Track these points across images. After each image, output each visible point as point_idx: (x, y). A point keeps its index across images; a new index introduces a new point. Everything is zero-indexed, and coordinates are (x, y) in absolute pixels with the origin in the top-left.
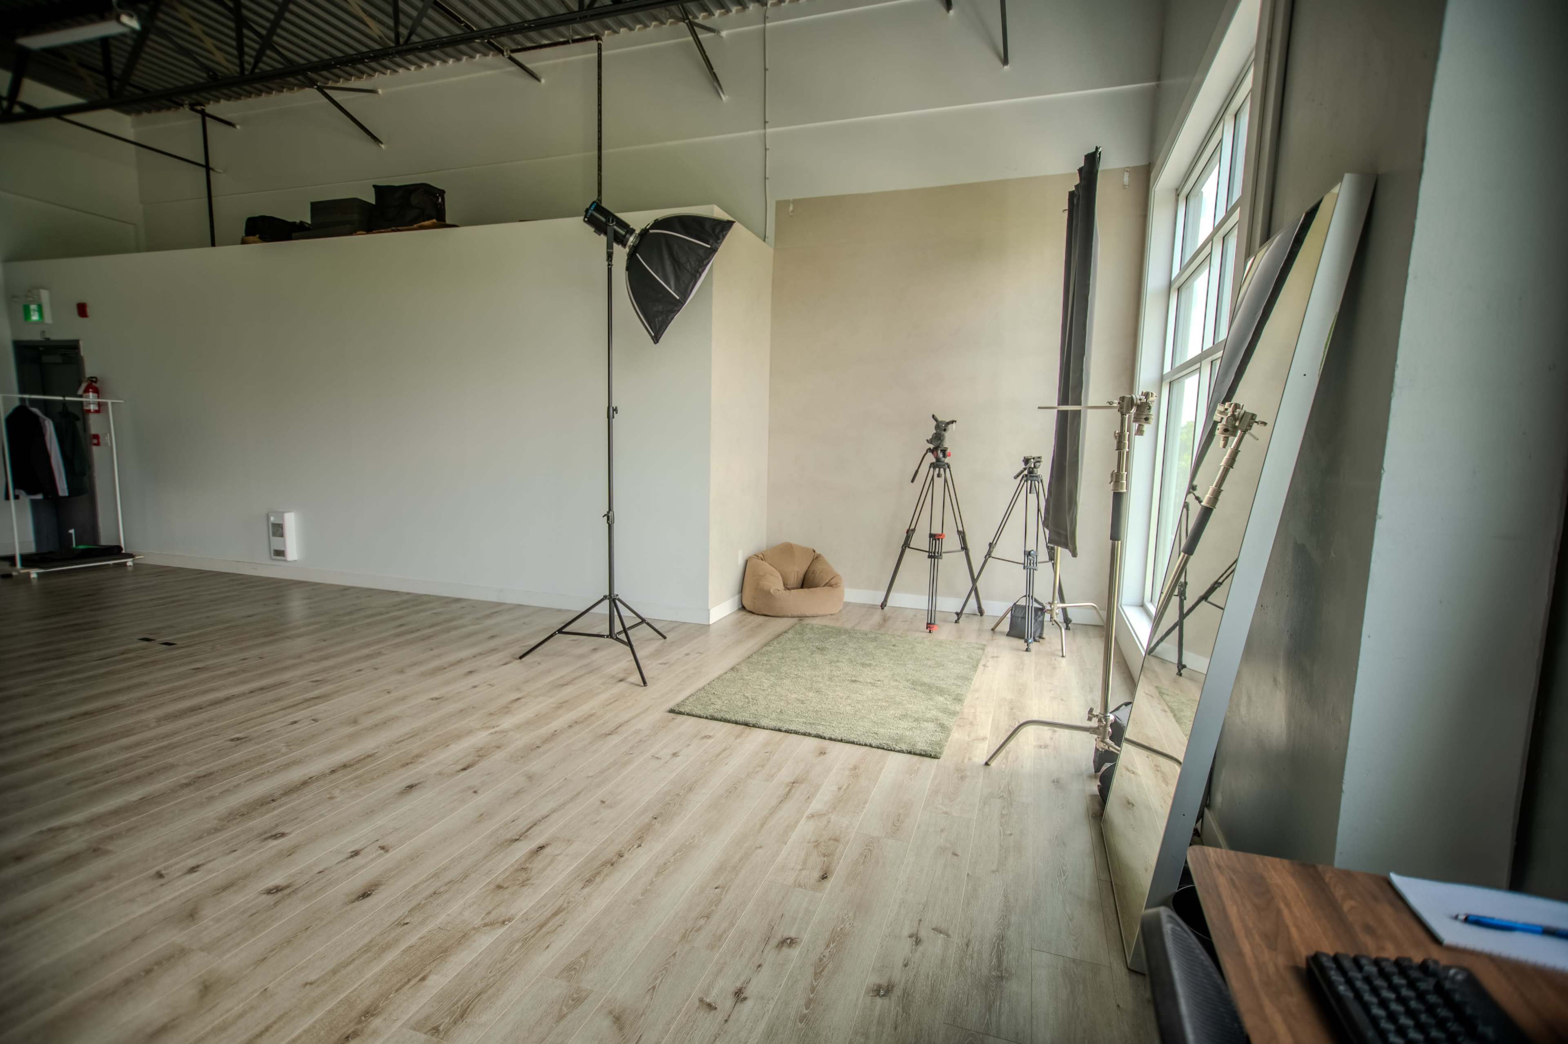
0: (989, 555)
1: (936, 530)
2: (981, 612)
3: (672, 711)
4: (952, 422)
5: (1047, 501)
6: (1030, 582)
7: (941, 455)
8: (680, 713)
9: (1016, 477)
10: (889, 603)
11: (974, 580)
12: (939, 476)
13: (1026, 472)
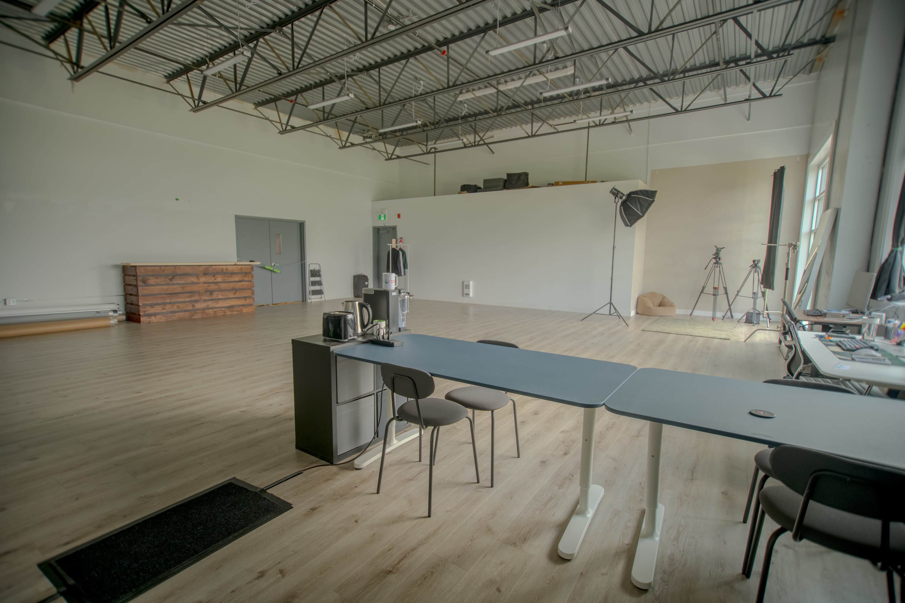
0: (737, 295)
1: (716, 286)
2: (732, 317)
3: (642, 330)
4: (724, 248)
5: (762, 276)
6: (755, 304)
7: (718, 260)
8: (645, 331)
9: (750, 267)
10: (694, 314)
11: (730, 306)
12: (717, 267)
13: (754, 265)
